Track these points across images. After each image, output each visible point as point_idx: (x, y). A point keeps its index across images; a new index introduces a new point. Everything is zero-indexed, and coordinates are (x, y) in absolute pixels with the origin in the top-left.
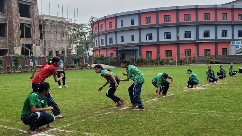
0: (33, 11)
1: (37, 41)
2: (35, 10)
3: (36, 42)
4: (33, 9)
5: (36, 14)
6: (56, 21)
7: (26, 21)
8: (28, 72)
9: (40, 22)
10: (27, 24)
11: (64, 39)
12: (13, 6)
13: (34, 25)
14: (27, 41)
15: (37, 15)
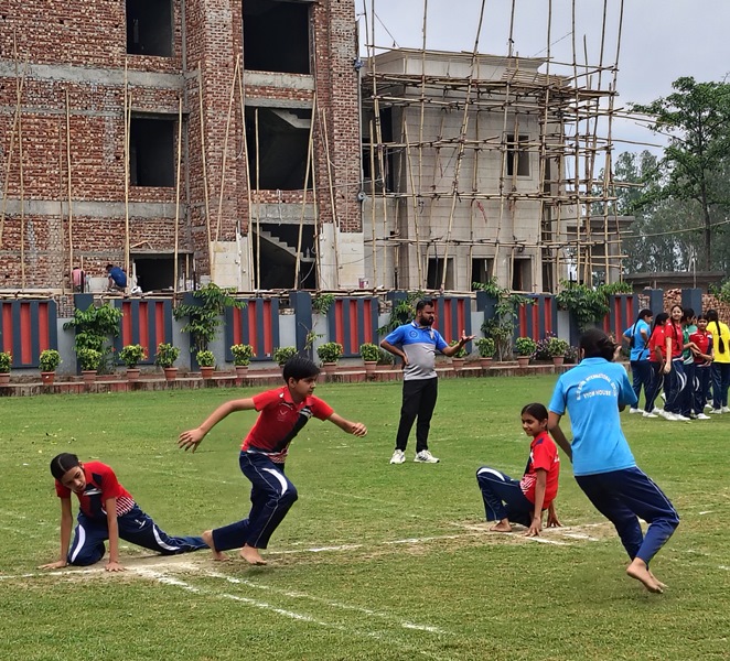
0: (327, 37)
1: (347, 205)
2: (339, 24)
3: (343, 208)
4: (327, 24)
5: (342, 50)
6: (467, 80)
7: (286, 92)
8: (246, 382)
9: (366, 93)
10: (292, 111)
11: (530, 184)
12: (211, 16)
13: (330, 116)
14: (290, 207)
15: (352, 55)
